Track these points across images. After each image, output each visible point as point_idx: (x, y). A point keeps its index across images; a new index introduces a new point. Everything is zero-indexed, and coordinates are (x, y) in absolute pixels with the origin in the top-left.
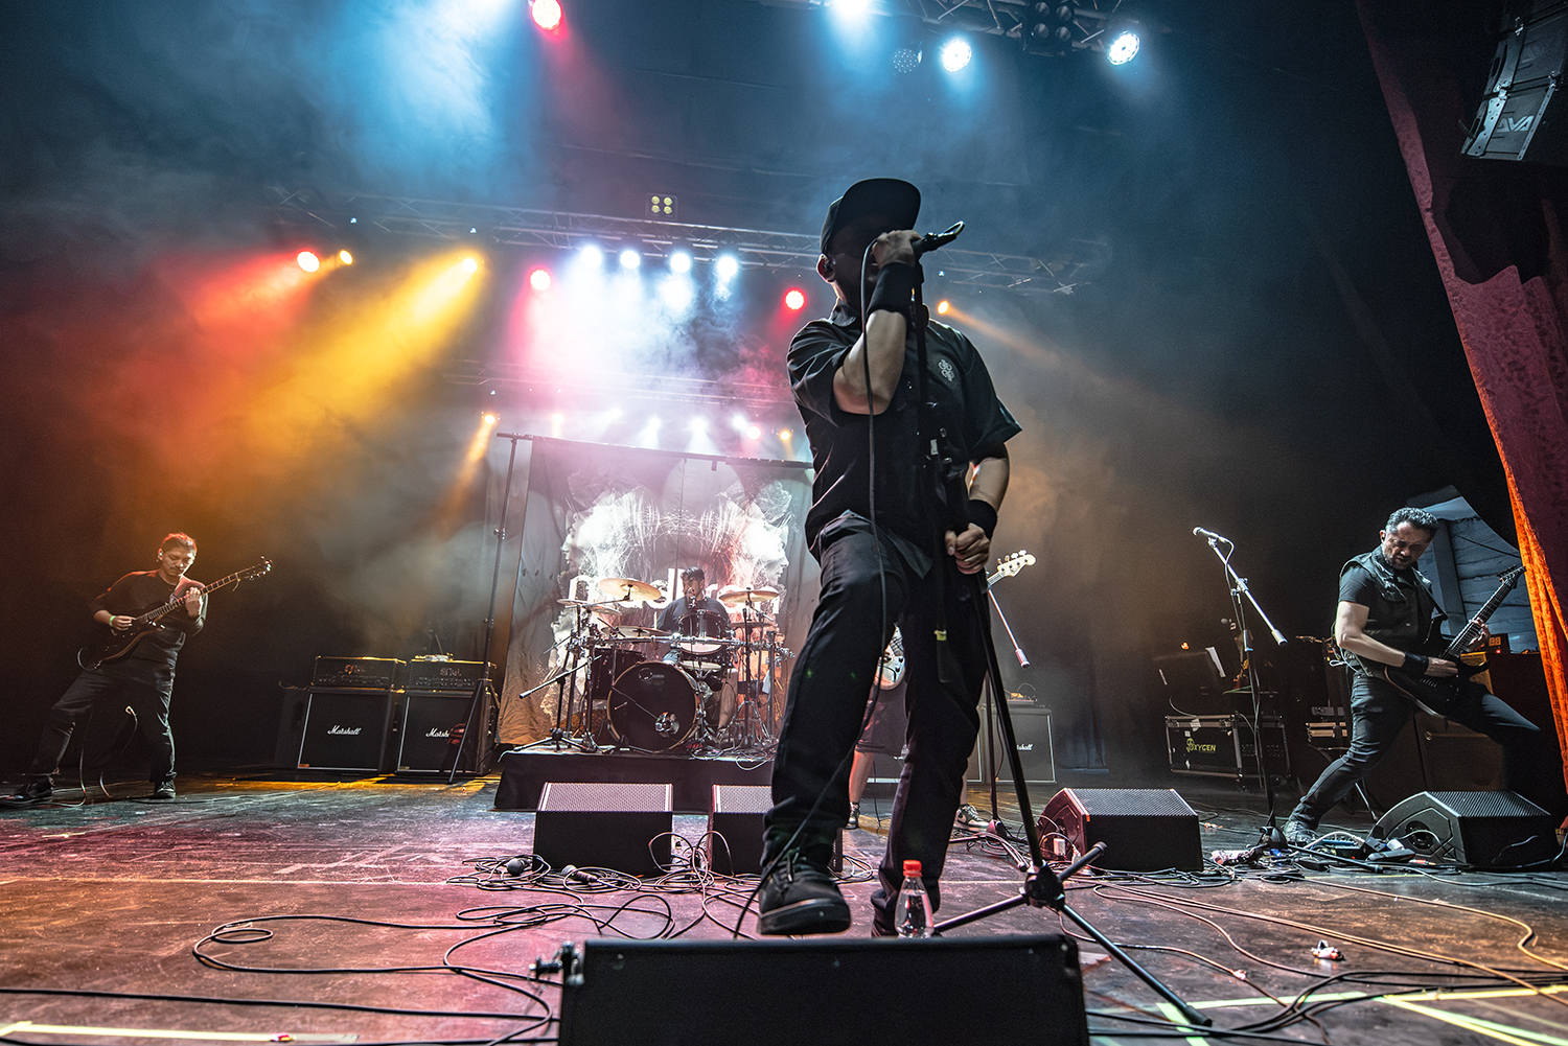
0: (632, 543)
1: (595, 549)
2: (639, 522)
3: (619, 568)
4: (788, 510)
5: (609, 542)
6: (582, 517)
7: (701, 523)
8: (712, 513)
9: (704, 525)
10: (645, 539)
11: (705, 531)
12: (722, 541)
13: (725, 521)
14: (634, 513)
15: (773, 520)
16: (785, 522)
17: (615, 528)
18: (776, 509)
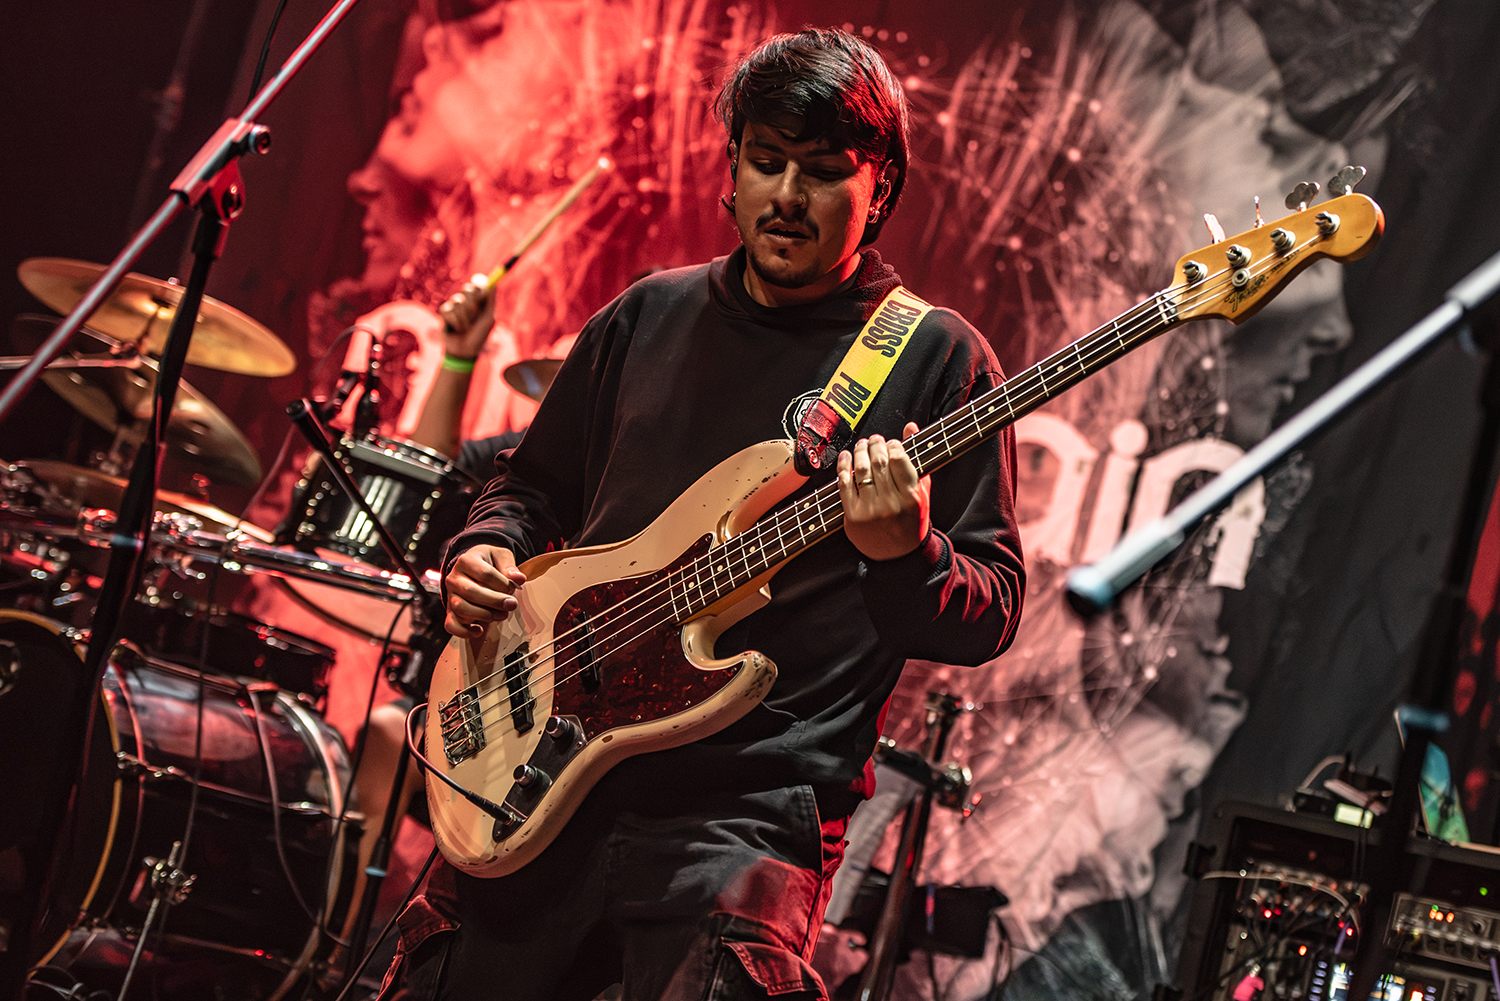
0: (632, 175)
1: (479, 187)
2: (679, 77)
3: (557, 286)
4: (1407, 52)
5: (541, 164)
6: (457, 42)
7: (958, 95)
8: (1019, 52)
9: (966, 112)
10: (688, 160)
11: (964, 136)
12: (1039, 194)
13: (1074, 97)
14: (669, 40)
15: (1318, 104)
16: (1378, 114)
17: (580, 98)
18: (1348, 48)
